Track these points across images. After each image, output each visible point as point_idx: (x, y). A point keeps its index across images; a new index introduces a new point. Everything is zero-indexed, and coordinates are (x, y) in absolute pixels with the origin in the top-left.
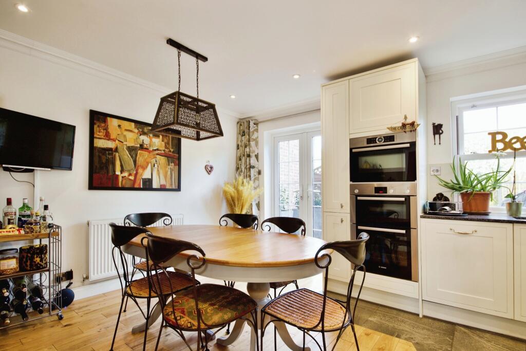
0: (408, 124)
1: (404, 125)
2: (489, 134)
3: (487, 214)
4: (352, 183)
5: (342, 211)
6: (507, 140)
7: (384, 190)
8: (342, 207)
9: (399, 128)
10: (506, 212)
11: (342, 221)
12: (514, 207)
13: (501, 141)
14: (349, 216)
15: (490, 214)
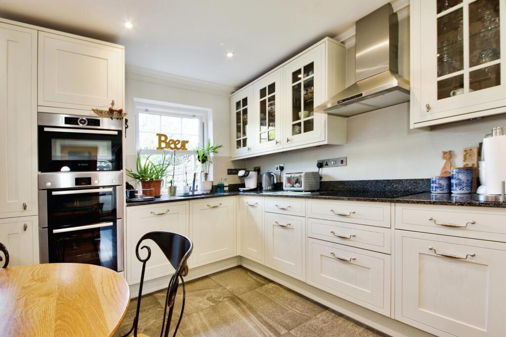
0: (116, 111)
1: (111, 111)
2: (157, 134)
3: (159, 197)
4: (40, 173)
5: (26, 213)
6: (167, 141)
7: (88, 181)
8: (25, 207)
9: (106, 113)
10: (167, 194)
11: (25, 229)
12: (173, 190)
13: (165, 141)
14: (36, 220)
15: (161, 197)
